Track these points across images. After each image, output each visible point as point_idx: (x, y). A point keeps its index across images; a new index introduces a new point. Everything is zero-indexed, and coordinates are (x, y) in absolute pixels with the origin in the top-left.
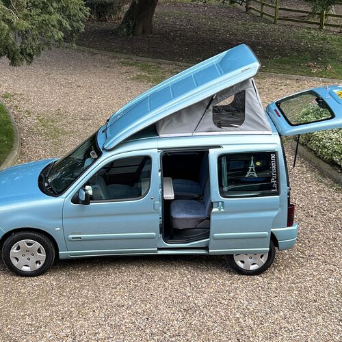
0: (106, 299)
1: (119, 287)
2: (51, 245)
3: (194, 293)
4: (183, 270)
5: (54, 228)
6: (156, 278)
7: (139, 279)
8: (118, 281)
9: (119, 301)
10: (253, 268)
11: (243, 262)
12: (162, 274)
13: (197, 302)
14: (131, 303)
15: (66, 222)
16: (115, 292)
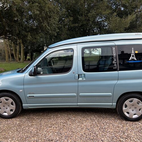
0: (43, 135)
1: (53, 126)
2: (18, 101)
3: (101, 132)
4: (93, 117)
5: (19, 90)
6: (77, 121)
7: (66, 122)
8: (54, 123)
9: (51, 136)
10: (135, 117)
11: (128, 113)
12: (80, 119)
13: (103, 139)
14: (58, 138)
15: (25, 87)
16: (50, 130)
